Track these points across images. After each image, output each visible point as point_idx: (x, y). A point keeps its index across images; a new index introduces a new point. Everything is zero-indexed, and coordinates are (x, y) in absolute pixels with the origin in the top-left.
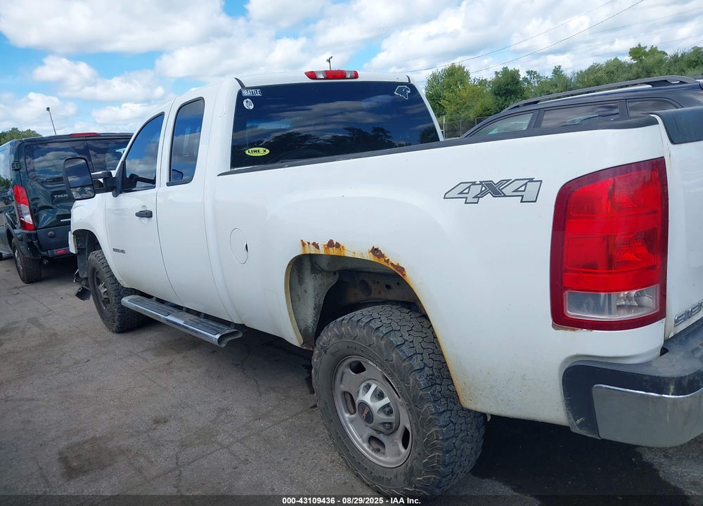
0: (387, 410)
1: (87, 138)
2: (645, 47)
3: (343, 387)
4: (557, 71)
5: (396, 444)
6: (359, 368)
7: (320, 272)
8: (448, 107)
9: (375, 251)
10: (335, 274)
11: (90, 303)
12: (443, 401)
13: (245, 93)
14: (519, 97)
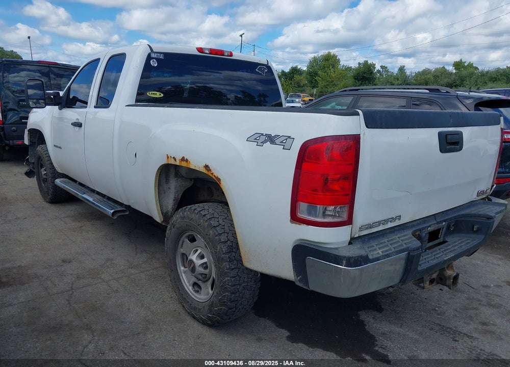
0: (205, 266)
1: (50, 65)
2: (465, 62)
3: (182, 250)
4: (402, 69)
5: (208, 288)
6: (193, 240)
7: (181, 177)
8: (320, 83)
9: (207, 167)
10: (191, 180)
11: (34, 181)
12: (235, 262)
13: (153, 55)
14: (372, 83)
